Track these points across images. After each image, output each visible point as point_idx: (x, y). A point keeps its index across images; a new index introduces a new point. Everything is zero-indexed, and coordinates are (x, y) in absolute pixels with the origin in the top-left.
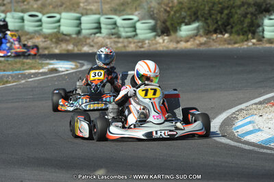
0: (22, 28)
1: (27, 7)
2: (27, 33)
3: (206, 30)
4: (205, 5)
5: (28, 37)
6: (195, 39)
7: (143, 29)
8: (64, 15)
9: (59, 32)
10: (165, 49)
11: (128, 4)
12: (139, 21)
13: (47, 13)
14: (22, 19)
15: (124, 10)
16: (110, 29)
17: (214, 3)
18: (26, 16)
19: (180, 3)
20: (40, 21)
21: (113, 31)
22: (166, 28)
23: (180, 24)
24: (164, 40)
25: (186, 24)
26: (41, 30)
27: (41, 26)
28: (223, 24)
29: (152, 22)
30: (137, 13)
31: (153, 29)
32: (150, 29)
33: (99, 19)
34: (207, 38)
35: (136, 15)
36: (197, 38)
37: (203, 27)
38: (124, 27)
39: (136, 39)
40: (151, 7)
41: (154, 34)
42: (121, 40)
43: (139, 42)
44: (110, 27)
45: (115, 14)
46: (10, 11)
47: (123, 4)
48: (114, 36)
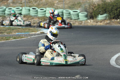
0: (29, 14)
1: (32, 5)
2: (31, 16)
3: (109, 17)
4: (109, 6)
5: (31, 18)
6: (104, 21)
7: (82, 16)
8: (48, 9)
9: (45, 16)
10: (91, 25)
11: (76, 5)
12: (80, 12)
13: (41, 8)
14: (29, 10)
15: (74, 8)
16: (67, 16)
17: (114, 6)
18: (31, 9)
19: (99, 5)
20: (37, 11)
21: (69, 16)
22: (92, 16)
23: (98, 14)
24: (91, 21)
25: (101, 15)
26: (37, 15)
27: (37, 13)
28: (117, 15)
29: (86, 13)
30: (79, 9)
31: (86, 16)
32: (85, 16)
33: (63, 11)
34: (110, 21)
35: (79, 10)
36: (106, 21)
37: (108, 16)
38: (73, 15)
39: (79, 20)
40: (86, 7)
41: (87, 18)
42: (72, 21)
43: (80, 22)
44: (67, 14)
45: (70, 9)
46: (24, 6)
47: (73, 5)
48: (69, 19)
